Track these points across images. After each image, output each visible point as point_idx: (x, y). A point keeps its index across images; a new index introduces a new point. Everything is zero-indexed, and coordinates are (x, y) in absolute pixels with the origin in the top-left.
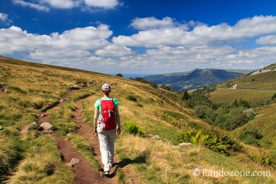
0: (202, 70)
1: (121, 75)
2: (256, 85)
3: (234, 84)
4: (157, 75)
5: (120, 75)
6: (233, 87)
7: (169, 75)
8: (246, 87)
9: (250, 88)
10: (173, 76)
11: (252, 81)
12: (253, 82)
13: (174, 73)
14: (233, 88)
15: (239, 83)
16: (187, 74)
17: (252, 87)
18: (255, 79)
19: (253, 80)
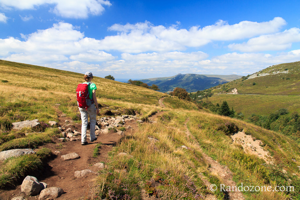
0: (185, 75)
1: (112, 77)
2: (260, 89)
3: (233, 89)
5: (110, 78)
6: (233, 91)
7: (154, 80)
8: (249, 92)
9: (255, 93)
11: (252, 85)
12: (255, 86)
13: (158, 78)
14: (232, 93)
15: (238, 88)
16: (170, 79)
17: (257, 92)
19: (254, 84)
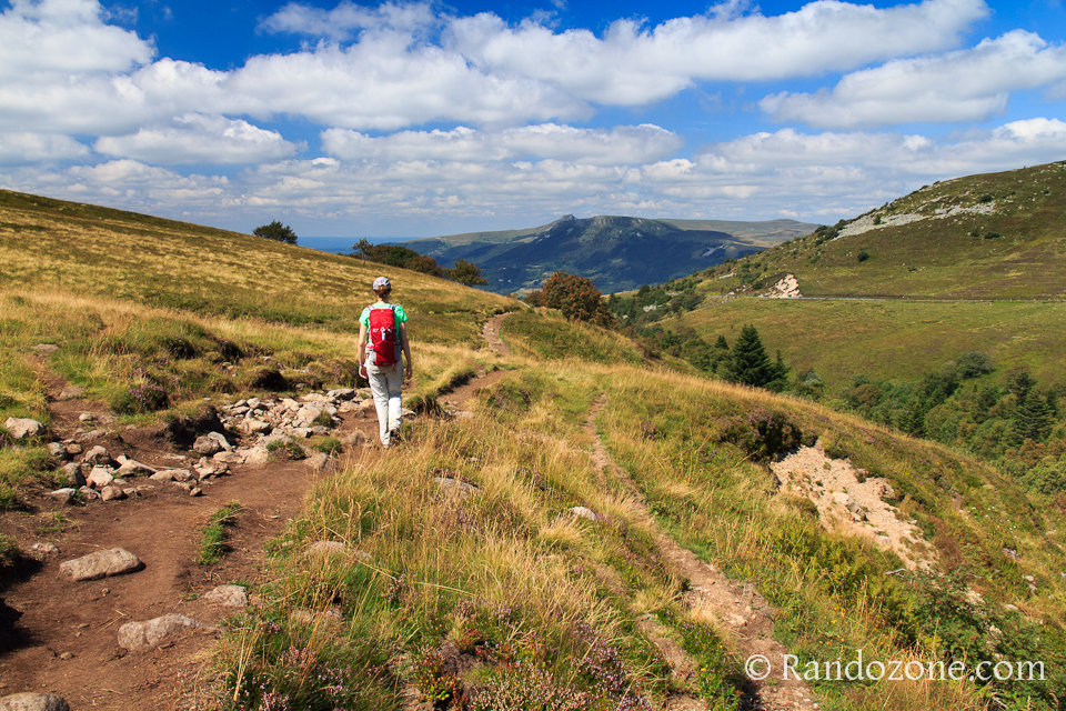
0: (592, 220)
1: (287, 231)
2: (884, 277)
3: (782, 276)
4: (415, 243)
6: (780, 286)
7: (465, 242)
8: (842, 290)
9: (868, 292)
10: (478, 243)
11: (856, 261)
12: (866, 266)
13: (481, 234)
14: (778, 292)
15: (802, 273)
16: (530, 240)
17: (874, 288)
18: (868, 252)
19: (863, 258)
